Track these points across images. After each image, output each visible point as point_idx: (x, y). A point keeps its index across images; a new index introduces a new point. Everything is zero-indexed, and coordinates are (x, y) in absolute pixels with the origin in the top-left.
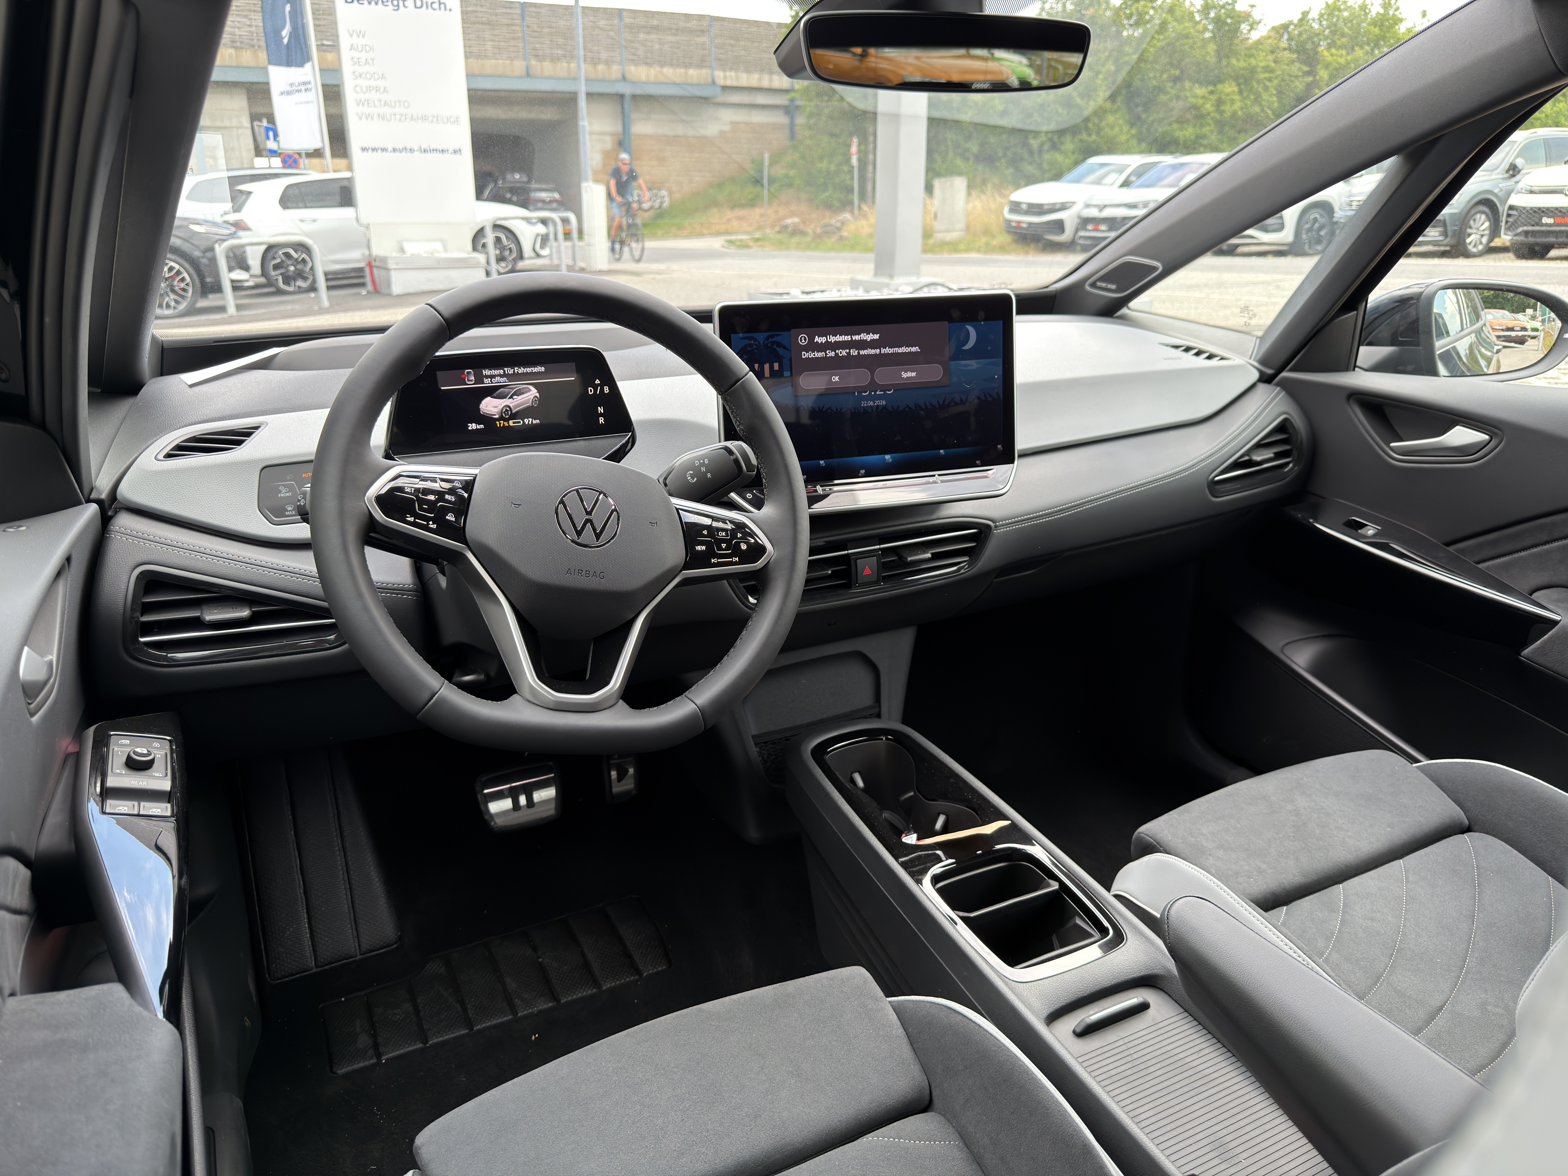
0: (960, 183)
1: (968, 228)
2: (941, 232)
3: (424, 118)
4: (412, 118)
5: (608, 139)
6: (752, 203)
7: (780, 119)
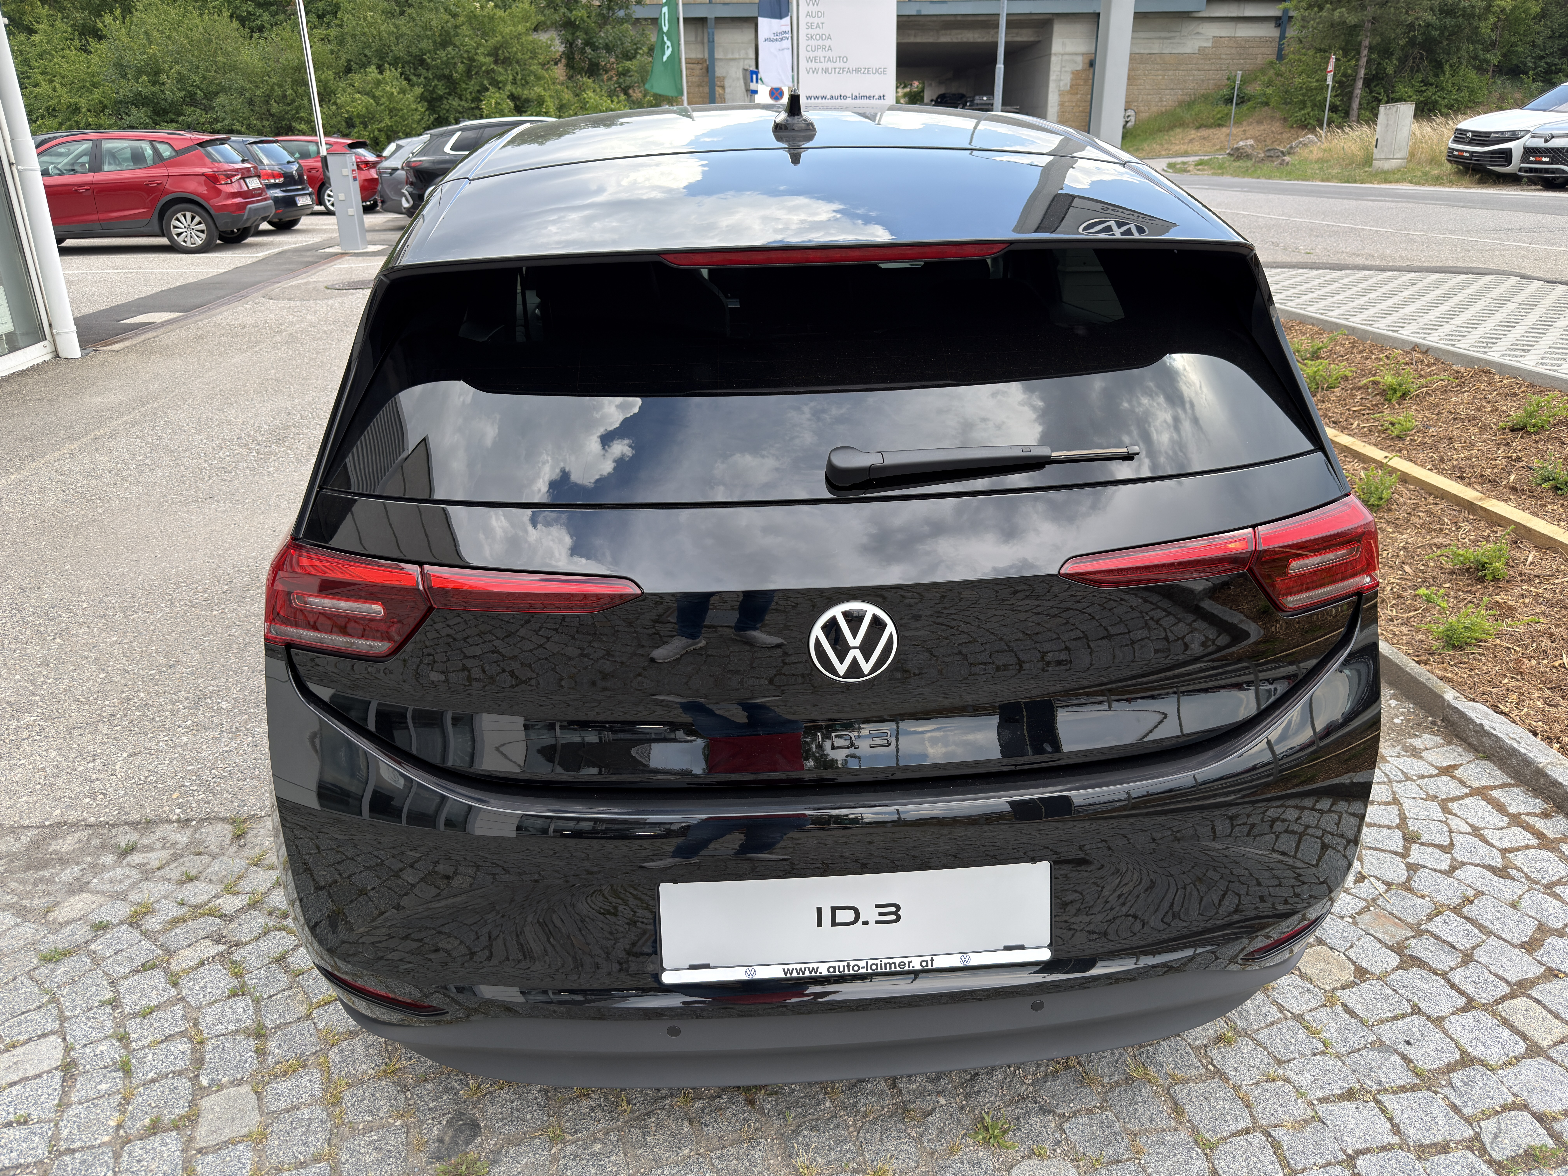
0: (1407, 109)
1: (1412, 155)
2: (1381, 159)
3: (858, 70)
4: (848, 71)
5: (1079, 59)
6: (1219, 124)
7: (1270, 31)
